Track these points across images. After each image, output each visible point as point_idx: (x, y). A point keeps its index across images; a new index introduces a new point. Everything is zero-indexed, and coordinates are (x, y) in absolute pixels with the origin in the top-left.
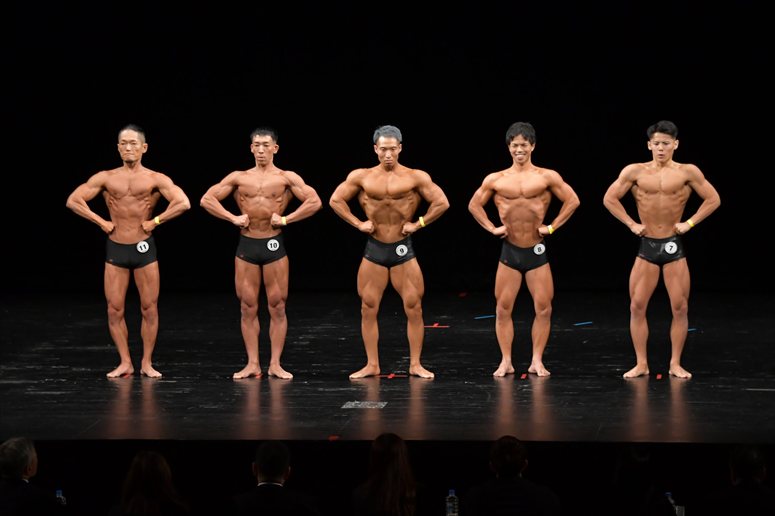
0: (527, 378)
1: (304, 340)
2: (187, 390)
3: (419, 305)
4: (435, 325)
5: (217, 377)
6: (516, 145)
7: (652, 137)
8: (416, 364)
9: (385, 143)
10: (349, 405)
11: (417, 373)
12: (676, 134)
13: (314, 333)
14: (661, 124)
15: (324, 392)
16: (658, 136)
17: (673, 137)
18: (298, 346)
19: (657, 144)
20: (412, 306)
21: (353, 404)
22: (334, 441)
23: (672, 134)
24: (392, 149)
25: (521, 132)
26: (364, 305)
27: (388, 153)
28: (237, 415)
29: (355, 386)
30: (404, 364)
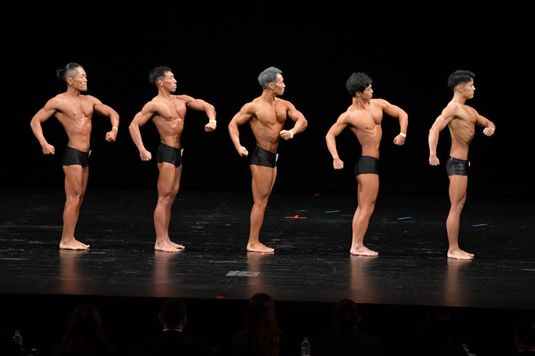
1: (199, 225)
2: (113, 259)
4: (296, 217)
5: (136, 251)
10: (232, 274)
13: (208, 220)
15: (214, 263)
18: (195, 229)
21: (235, 273)
22: (220, 300)
28: (149, 279)
29: (236, 259)
30: (273, 244)
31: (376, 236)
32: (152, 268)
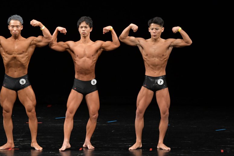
0: (82, 150)
3: (34, 110)
7: (150, 26)
8: (34, 142)
9: (14, 23)
11: (34, 146)
12: (163, 24)
14: (156, 19)
16: (153, 25)
17: (161, 26)
19: (153, 29)
20: (30, 111)
23: (160, 24)
24: (17, 26)
26: (4, 111)
27: (15, 29)
30: (18, 142)
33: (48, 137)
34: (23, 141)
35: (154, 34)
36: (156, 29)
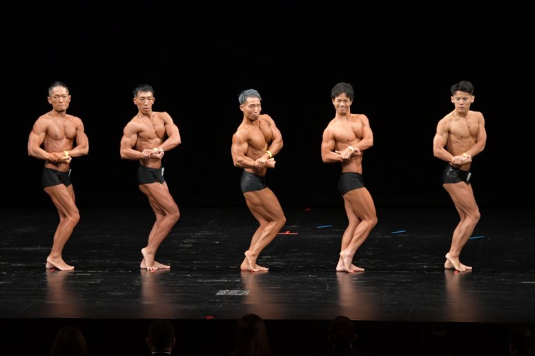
1: (187, 243)
2: (99, 281)
4: (287, 233)
5: (122, 271)
6: (340, 101)
7: (455, 94)
10: (222, 293)
12: (473, 91)
13: (196, 238)
14: (462, 83)
15: (203, 282)
16: (459, 94)
17: (470, 94)
18: (183, 248)
19: (459, 99)
21: (225, 292)
22: (209, 320)
23: (470, 92)
24: (258, 106)
25: (344, 91)
28: (137, 300)
29: (226, 278)
30: (264, 261)
31: (369, 251)
32: (139, 289)
33: (307, 253)
34: (271, 260)
35: (460, 106)
36: (464, 99)
